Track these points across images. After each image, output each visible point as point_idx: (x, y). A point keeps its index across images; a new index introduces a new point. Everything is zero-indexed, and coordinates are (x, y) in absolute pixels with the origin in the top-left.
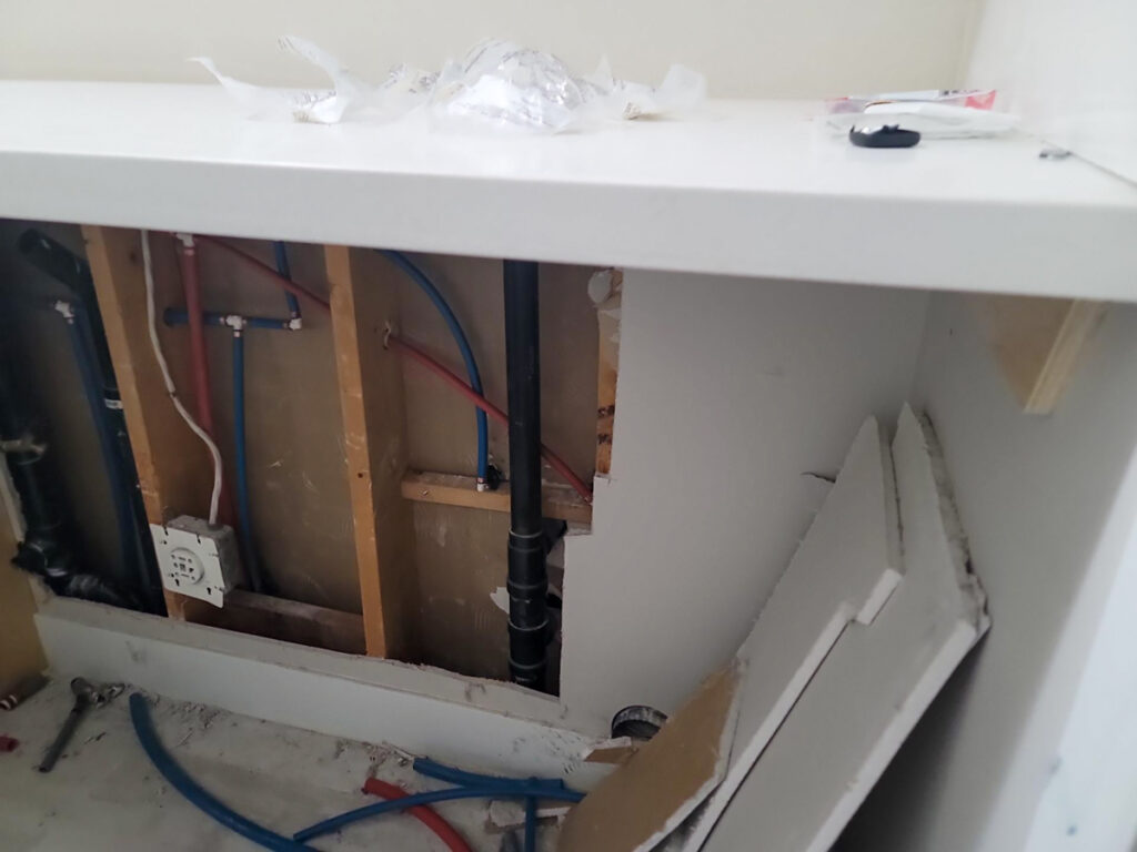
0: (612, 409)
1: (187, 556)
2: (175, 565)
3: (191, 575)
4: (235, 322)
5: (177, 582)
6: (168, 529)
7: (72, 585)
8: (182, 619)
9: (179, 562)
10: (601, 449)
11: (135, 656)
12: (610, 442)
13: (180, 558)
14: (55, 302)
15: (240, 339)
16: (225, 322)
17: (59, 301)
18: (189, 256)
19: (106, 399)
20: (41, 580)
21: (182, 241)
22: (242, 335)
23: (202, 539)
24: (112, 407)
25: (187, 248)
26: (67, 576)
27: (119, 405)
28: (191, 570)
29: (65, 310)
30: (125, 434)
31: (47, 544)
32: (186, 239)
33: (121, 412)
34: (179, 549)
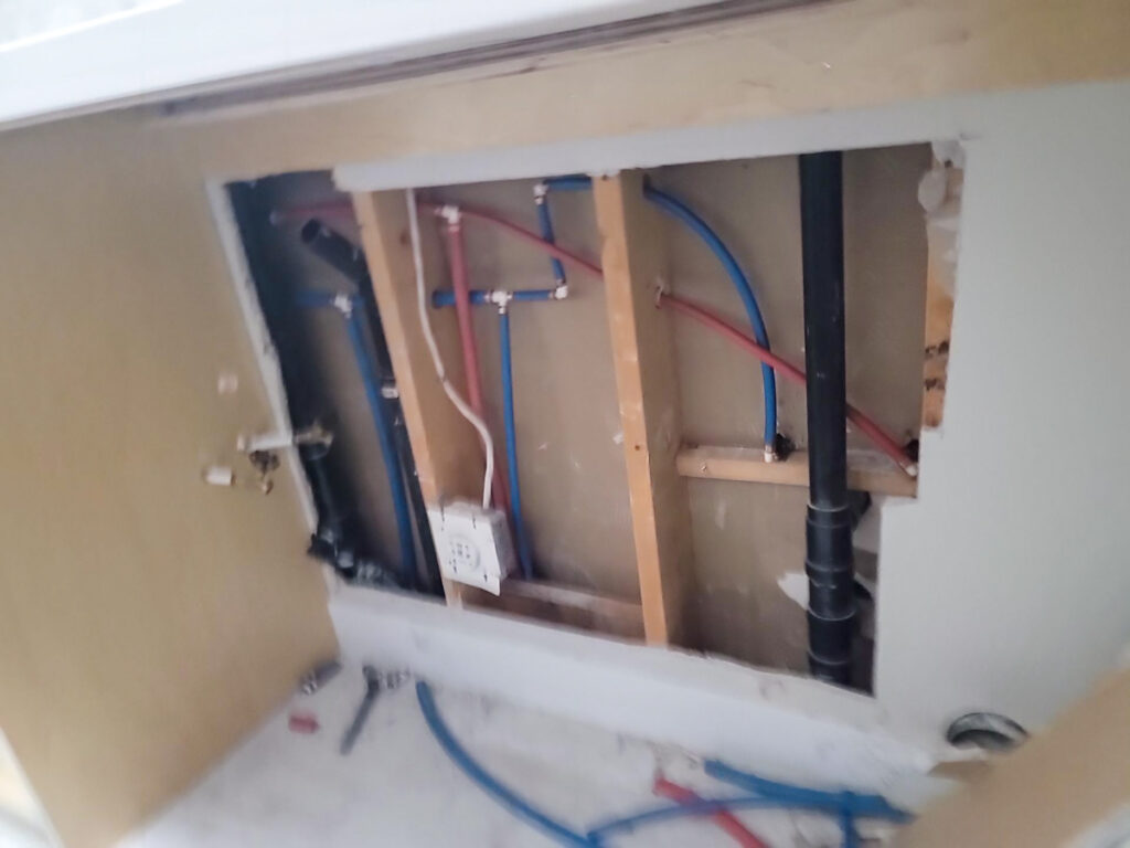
0: (945, 347)
1: (464, 542)
2: (453, 552)
3: (468, 561)
4: (501, 298)
5: (455, 568)
6: (445, 515)
8: (461, 604)
9: (456, 548)
10: (929, 397)
11: (418, 643)
12: (942, 387)
13: (457, 545)
14: (334, 298)
15: (506, 315)
16: (490, 299)
17: (337, 297)
18: (454, 233)
19: (382, 389)
20: (332, 569)
21: (446, 219)
22: (507, 311)
23: (477, 524)
24: (388, 396)
25: (452, 224)
26: (354, 567)
27: (394, 393)
28: (467, 556)
29: (343, 305)
30: (401, 423)
31: (337, 536)
32: (451, 215)
33: (396, 402)
34: (454, 535)
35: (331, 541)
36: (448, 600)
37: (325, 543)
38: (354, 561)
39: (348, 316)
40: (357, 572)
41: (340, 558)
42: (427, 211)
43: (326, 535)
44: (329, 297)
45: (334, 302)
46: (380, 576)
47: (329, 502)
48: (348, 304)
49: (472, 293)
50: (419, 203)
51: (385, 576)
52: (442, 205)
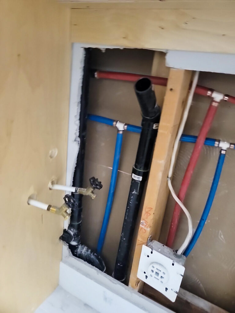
1: (163, 270)
2: (153, 271)
3: (161, 279)
4: (225, 145)
5: (146, 277)
6: (154, 251)
7: (79, 250)
8: (137, 290)
9: (155, 270)
11: (105, 299)
13: (157, 269)
14: (117, 122)
15: (225, 155)
16: (219, 144)
17: (118, 122)
18: (214, 106)
19: (133, 174)
20: (68, 246)
21: (213, 98)
22: (226, 153)
23: (175, 264)
24: (136, 179)
25: (216, 102)
26: (77, 245)
27: (140, 178)
28: (161, 277)
29: (121, 126)
30: (136, 193)
31: (75, 231)
32: (218, 97)
33: (139, 182)
34: (157, 263)
35: (72, 233)
36: (130, 284)
37: (70, 234)
38: (78, 243)
39: (121, 132)
40: (78, 248)
41: (73, 241)
42: (201, 91)
43: (70, 230)
44: (114, 121)
45: (116, 124)
46: (89, 254)
47: (76, 214)
48: (124, 127)
49: (207, 139)
50: (198, 86)
51: (92, 255)
52: (212, 90)
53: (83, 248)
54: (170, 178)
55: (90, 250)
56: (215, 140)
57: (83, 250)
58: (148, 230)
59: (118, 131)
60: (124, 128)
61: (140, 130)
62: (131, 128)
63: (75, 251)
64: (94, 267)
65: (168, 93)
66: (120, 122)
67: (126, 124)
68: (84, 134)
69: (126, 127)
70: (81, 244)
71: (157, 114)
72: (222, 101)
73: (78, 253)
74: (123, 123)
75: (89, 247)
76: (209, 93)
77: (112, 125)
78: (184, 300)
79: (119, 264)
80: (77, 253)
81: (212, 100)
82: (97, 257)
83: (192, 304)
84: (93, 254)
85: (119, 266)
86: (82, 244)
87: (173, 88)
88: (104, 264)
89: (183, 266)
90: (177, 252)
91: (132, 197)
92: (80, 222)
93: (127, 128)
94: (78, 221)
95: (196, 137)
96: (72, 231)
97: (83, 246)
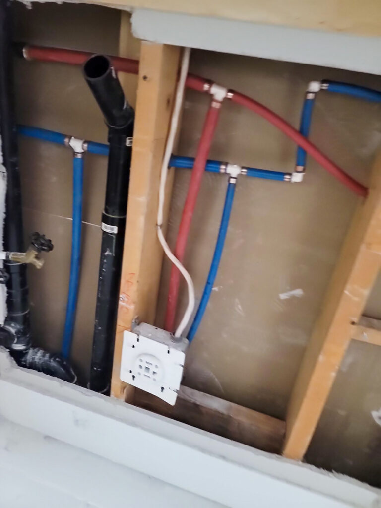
1: (154, 362)
2: (141, 367)
4: (234, 170)
5: (134, 377)
7: (29, 357)
8: (123, 400)
9: (144, 365)
11: (77, 422)
13: (147, 362)
14: (70, 138)
15: (234, 184)
16: (225, 169)
17: (73, 138)
18: (215, 109)
19: (103, 223)
20: (8, 353)
21: (212, 95)
22: (236, 181)
23: (171, 350)
24: (108, 231)
25: (217, 101)
26: (25, 350)
27: (115, 230)
28: (154, 372)
29: (78, 146)
30: (110, 254)
31: (18, 327)
32: (219, 93)
33: (114, 236)
34: (146, 354)
35: (13, 331)
36: (112, 392)
37: (9, 332)
38: (27, 345)
39: (79, 156)
40: (27, 353)
41: (17, 343)
42: (195, 84)
43: (10, 325)
44: (65, 136)
45: (69, 142)
46: (47, 360)
47: (17, 299)
48: (83, 146)
49: (209, 162)
50: (189, 75)
51: (52, 361)
52: (211, 83)
53: (36, 353)
54: (161, 226)
55: (47, 355)
56: (221, 163)
57: (36, 356)
58: (132, 307)
59: (75, 153)
60: (83, 149)
61: (107, 151)
62: (95, 149)
63: (23, 359)
64: (56, 378)
65: (142, 84)
66: (75, 138)
67: (85, 142)
68: (14, 160)
69: (86, 146)
70: (32, 346)
71: (129, 122)
72: (226, 99)
73: (28, 361)
74: (81, 139)
75: (46, 350)
76: (206, 87)
77: (63, 144)
78: (191, 403)
79: (95, 368)
80: (25, 361)
81: (210, 97)
82: (61, 363)
83: (202, 406)
84: (54, 360)
85: (97, 370)
86: (34, 347)
87: (148, 76)
88: (73, 373)
89: (183, 352)
90: (174, 335)
91: (105, 261)
92: (26, 312)
93: (88, 147)
94: (24, 310)
95: (193, 159)
96: (12, 327)
97: (36, 350)
